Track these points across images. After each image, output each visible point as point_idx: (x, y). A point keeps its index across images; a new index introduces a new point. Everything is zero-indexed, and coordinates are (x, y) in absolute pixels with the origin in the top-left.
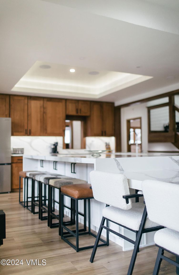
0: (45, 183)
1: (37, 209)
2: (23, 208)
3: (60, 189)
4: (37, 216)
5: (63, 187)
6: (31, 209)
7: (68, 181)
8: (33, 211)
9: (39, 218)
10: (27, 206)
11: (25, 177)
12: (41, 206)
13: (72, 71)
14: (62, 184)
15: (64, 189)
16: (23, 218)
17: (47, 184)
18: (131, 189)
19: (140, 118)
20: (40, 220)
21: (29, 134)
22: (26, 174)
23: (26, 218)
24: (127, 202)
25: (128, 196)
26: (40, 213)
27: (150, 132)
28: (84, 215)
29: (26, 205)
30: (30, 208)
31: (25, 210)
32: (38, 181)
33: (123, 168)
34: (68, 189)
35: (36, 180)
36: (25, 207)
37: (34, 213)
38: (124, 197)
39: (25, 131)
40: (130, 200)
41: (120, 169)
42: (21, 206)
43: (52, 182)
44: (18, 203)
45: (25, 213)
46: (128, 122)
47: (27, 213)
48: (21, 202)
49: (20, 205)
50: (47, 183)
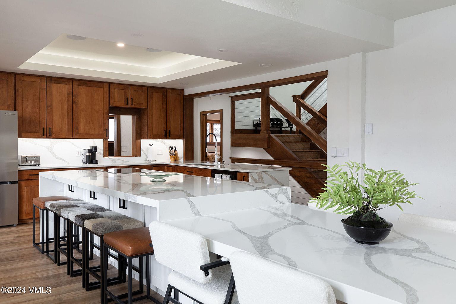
0: (78, 224)
1: (63, 258)
2: (40, 256)
3: (102, 237)
4: (64, 269)
5: (107, 234)
6: (53, 257)
7: (115, 222)
8: (57, 261)
9: (68, 273)
10: (48, 251)
11: (42, 208)
12: (70, 257)
13: (121, 45)
14: (106, 229)
15: (108, 239)
16: (39, 275)
17: (81, 226)
18: (212, 254)
19: (221, 111)
20: (69, 276)
21: (48, 135)
22: (44, 203)
23: (45, 274)
24: (207, 274)
25: (208, 266)
26: (70, 264)
27: (234, 131)
28: (140, 271)
29: (45, 250)
30: (52, 255)
31: (43, 258)
32: (65, 219)
33: (199, 211)
34: (116, 241)
35: (62, 217)
36: (43, 252)
37: (60, 264)
38: (201, 268)
39: (41, 131)
40: (210, 272)
41: (195, 214)
42: (37, 251)
43: (88, 224)
44: (32, 245)
45: (43, 265)
46: (204, 115)
47: (47, 264)
48: (36, 244)
49: (35, 249)
50: (81, 224)
